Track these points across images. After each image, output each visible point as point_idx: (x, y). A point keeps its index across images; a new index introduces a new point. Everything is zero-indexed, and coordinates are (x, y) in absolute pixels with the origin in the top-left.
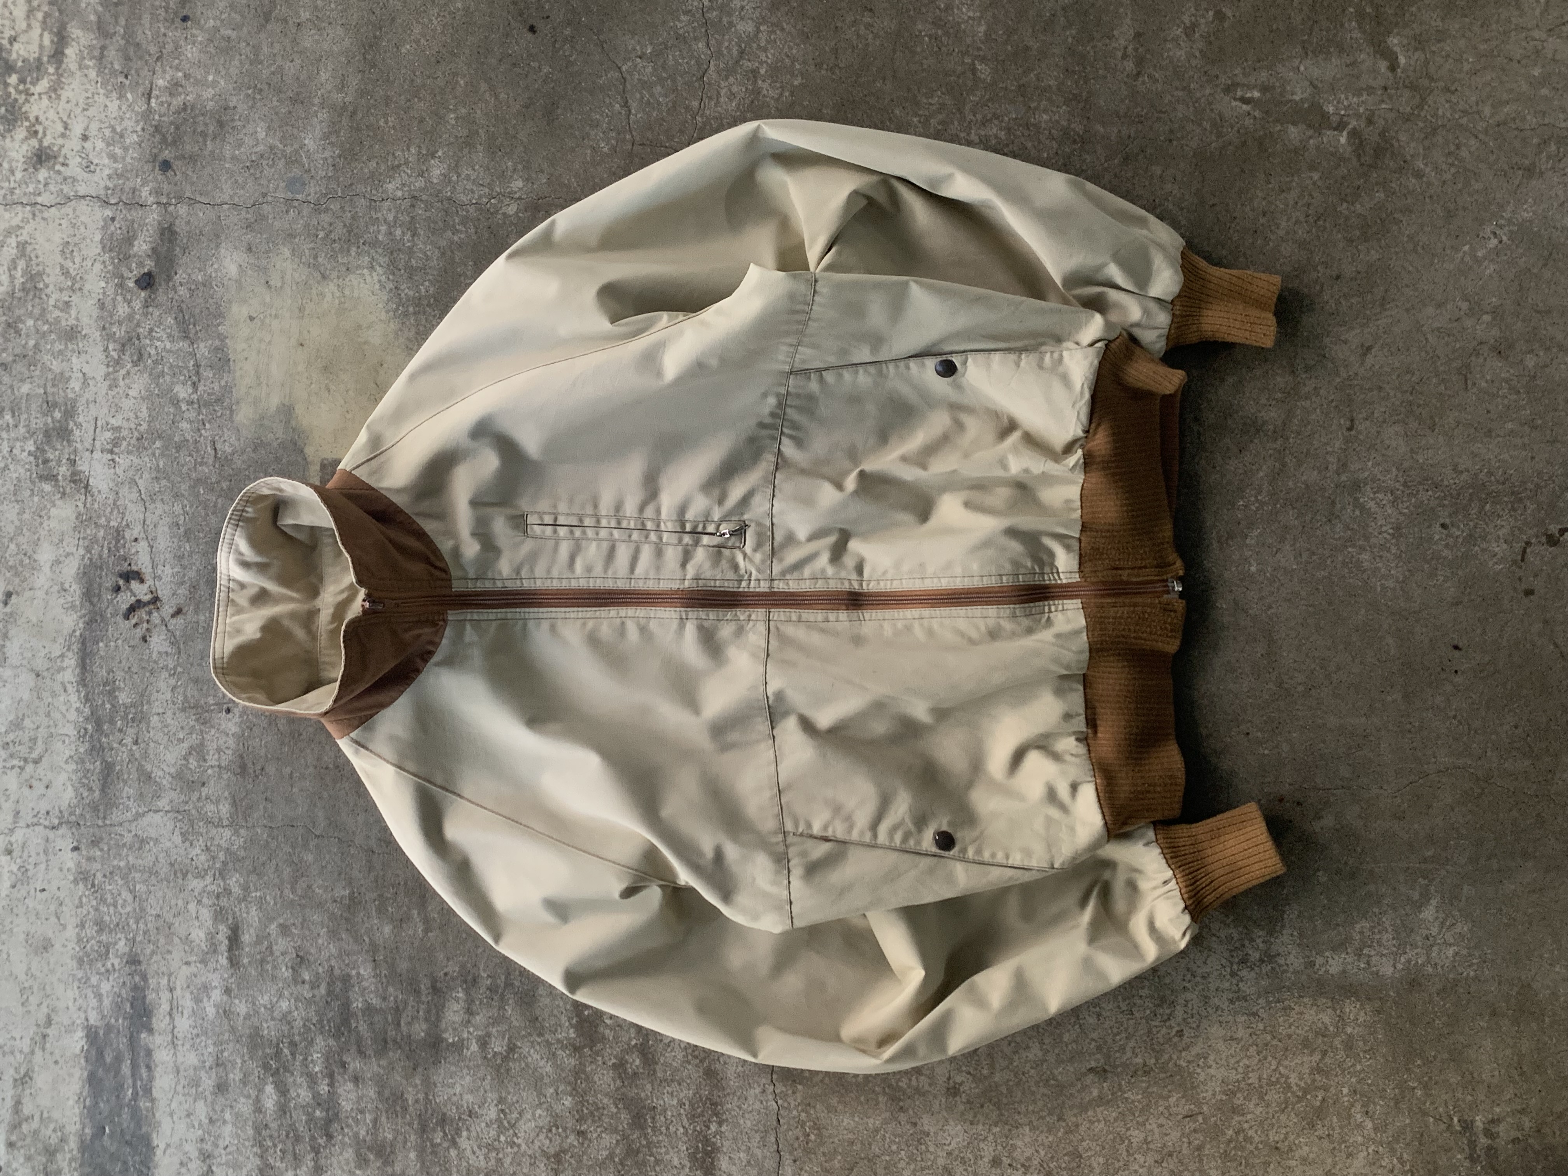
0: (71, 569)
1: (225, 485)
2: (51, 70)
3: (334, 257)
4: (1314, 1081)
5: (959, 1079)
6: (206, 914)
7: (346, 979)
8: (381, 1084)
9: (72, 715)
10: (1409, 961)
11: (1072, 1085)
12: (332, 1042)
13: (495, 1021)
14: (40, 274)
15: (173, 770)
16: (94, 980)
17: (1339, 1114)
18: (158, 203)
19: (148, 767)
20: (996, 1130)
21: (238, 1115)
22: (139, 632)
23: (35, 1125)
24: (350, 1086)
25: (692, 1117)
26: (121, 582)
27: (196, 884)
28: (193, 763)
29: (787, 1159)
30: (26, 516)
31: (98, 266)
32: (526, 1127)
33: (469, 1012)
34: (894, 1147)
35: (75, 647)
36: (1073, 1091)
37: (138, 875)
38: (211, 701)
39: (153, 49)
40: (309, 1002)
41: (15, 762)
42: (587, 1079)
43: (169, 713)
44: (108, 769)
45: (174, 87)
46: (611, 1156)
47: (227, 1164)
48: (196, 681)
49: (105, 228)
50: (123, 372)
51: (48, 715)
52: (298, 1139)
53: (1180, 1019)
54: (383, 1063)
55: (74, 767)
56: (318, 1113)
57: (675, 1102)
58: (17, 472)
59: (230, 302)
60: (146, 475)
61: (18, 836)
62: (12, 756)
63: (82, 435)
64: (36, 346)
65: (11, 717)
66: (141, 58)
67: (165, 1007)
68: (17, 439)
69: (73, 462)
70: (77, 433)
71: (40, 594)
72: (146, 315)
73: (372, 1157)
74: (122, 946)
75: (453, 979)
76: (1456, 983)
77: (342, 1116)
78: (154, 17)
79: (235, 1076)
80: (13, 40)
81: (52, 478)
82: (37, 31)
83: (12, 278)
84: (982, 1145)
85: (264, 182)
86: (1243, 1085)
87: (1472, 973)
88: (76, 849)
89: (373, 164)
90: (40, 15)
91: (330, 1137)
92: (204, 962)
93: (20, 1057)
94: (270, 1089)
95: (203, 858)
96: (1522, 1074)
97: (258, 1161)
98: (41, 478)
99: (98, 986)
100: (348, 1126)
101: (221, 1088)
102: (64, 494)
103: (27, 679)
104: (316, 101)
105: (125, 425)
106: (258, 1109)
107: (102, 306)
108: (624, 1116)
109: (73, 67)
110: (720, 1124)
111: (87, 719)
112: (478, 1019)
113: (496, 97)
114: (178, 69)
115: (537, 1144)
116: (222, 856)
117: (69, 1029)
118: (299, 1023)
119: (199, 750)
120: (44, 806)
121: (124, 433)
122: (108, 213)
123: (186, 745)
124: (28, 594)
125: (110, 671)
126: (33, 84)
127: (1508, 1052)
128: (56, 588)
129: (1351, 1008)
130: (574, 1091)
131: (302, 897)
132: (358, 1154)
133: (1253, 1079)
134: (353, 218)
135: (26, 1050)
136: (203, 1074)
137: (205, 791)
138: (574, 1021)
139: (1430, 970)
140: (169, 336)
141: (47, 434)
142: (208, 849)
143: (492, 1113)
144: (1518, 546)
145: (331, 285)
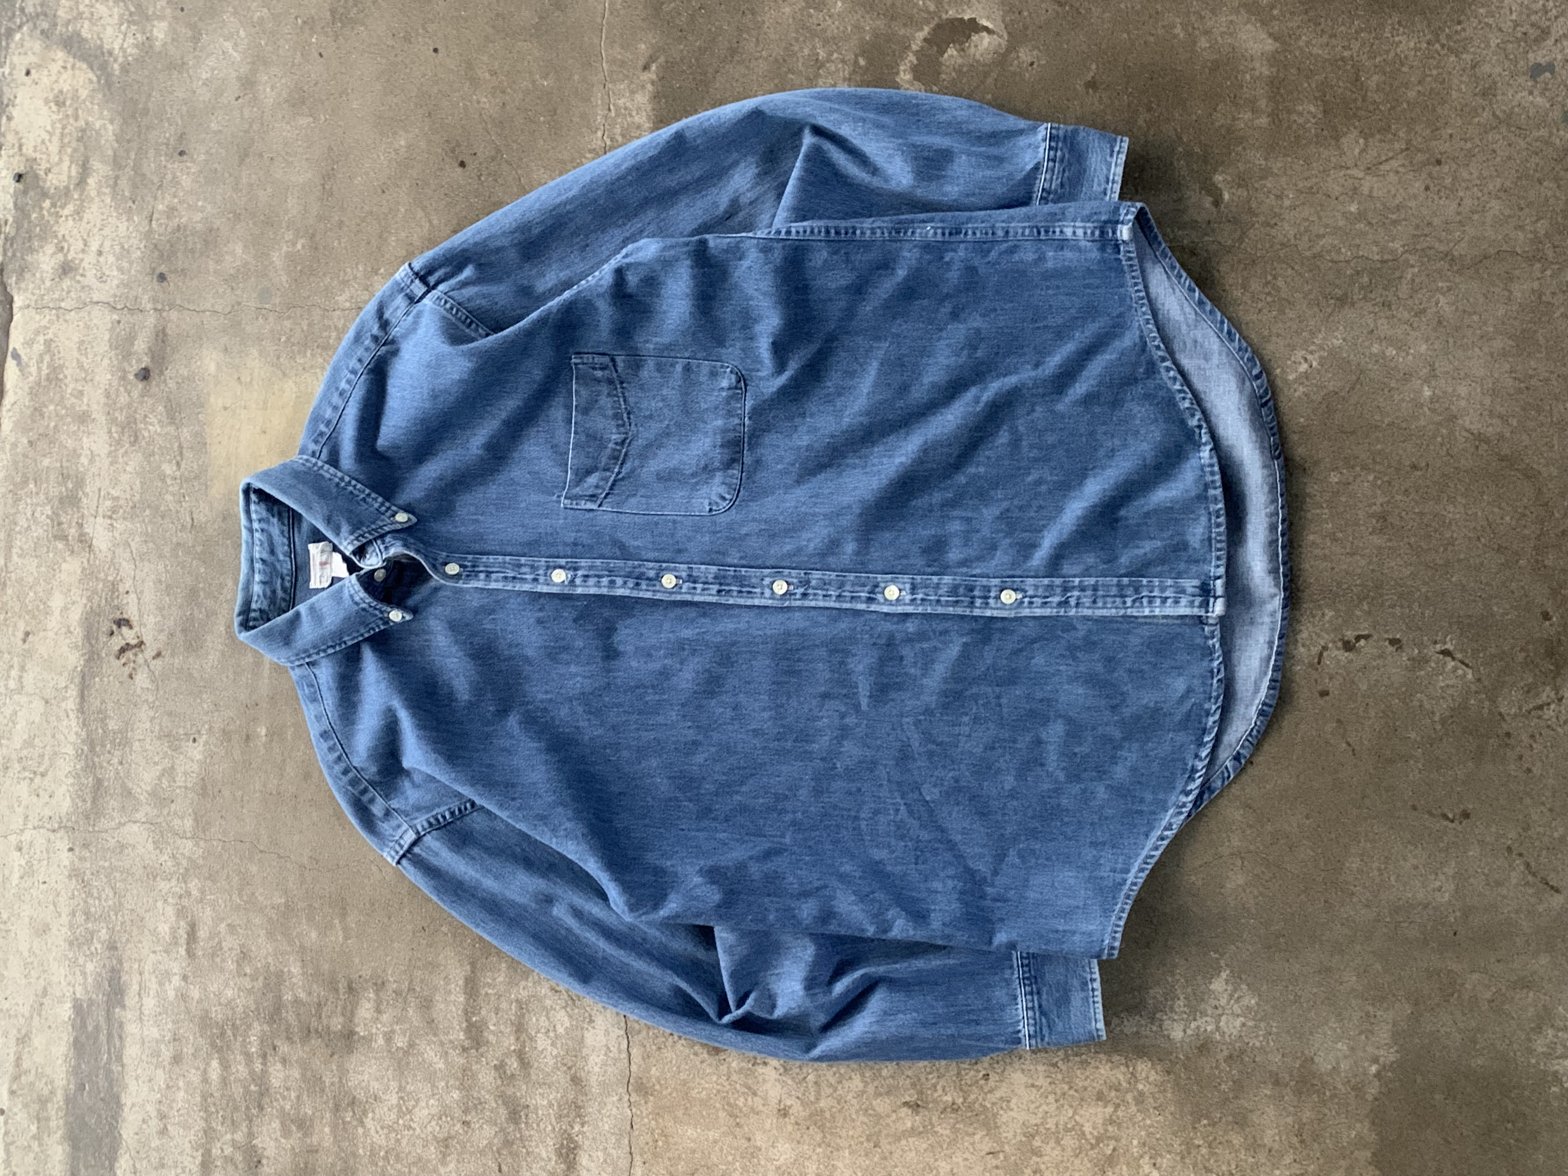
0: (76, 615)
1: (199, 549)
2: (76, 196)
3: (293, 358)
4: (1106, 1130)
5: (788, 1103)
6: (170, 911)
7: (280, 975)
8: (304, 1066)
9: (72, 738)
10: (1198, 1027)
11: (888, 1116)
12: (266, 1027)
13: (398, 1020)
14: (61, 367)
15: (149, 788)
16: (81, 961)
17: (1128, 1164)
18: (155, 309)
19: (130, 785)
20: (819, 1150)
21: (188, 1084)
22: (127, 670)
23: (31, 1078)
24: (279, 1066)
25: (559, 1117)
26: (115, 627)
27: (163, 886)
28: (165, 783)
29: (638, 1159)
30: (43, 569)
31: (106, 362)
32: (421, 1113)
33: (379, 1011)
34: (730, 1158)
35: (77, 680)
36: (888, 1121)
37: (118, 875)
38: (181, 731)
39: (156, 180)
40: (250, 992)
41: (27, 774)
42: (474, 1076)
43: (148, 740)
44: (99, 782)
45: (172, 210)
46: (490, 1145)
47: (179, 1124)
48: (170, 714)
49: (112, 330)
50: (122, 451)
51: (54, 736)
52: (236, 1109)
53: (986, 1065)
54: (307, 1049)
55: (71, 780)
56: (253, 1088)
57: (545, 1102)
58: (38, 532)
59: (209, 394)
60: (137, 539)
61: (27, 836)
62: (24, 769)
63: (88, 503)
64: (56, 427)
65: (26, 737)
66: (146, 186)
67: (136, 987)
68: (38, 505)
69: (80, 525)
70: (84, 500)
71: (51, 634)
72: (141, 403)
73: (294, 1128)
74: (104, 934)
75: (366, 981)
76: (1242, 1052)
77: (272, 1091)
78: (158, 153)
79: (188, 1050)
80: (48, 171)
81: (65, 538)
82: (66, 163)
83: (39, 369)
84: (807, 1163)
85: (238, 292)
86: (1042, 1129)
87: (1258, 1044)
88: (71, 850)
89: (328, 280)
90: (69, 150)
91: (261, 1108)
92: (167, 952)
93: (22, 1021)
94: (215, 1064)
95: (169, 863)
96: (1302, 1142)
97: (203, 1124)
98: (56, 537)
99: (84, 966)
100: (277, 1100)
101: (177, 1059)
102: (73, 552)
103: (38, 705)
104: (284, 224)
105: (123, 496)
106: (205, 1080)
107: (108, 396)
108: (503, 1112)
109: (93, 193)
110: (583, 1125)
111: (83, 741)
112: (385, 1017)
113: (430, 222)
114: (175, 196)
115: (429, 1129)
116: (184, 863)
117: (61, 1000)
118: (240, 1009)
119: (170, 772)
120: (47, 812)
121: (122, 502)
122: (116, 317)
123: (159, 768)
124: (42, 634)
125: (103, 702)
126: (63, 207)
127: (1290, 1120)
128: (64, 630)
129: (1143, 1067)
130: (462, 1087)
131: (246, 902)
132: (283, 1124)
133: (1051, 1124)
134: (309, 325)
135: (27, 1015)
136: (163, 1047)
137: (173, 806)
138: (464, 1025)
139: (1218, 1037)
140: (160, 422)
141: (61, 500)
142: (174, 856)
143: (394, 1099)
144: (1315, 650)
145: (290, 383)
